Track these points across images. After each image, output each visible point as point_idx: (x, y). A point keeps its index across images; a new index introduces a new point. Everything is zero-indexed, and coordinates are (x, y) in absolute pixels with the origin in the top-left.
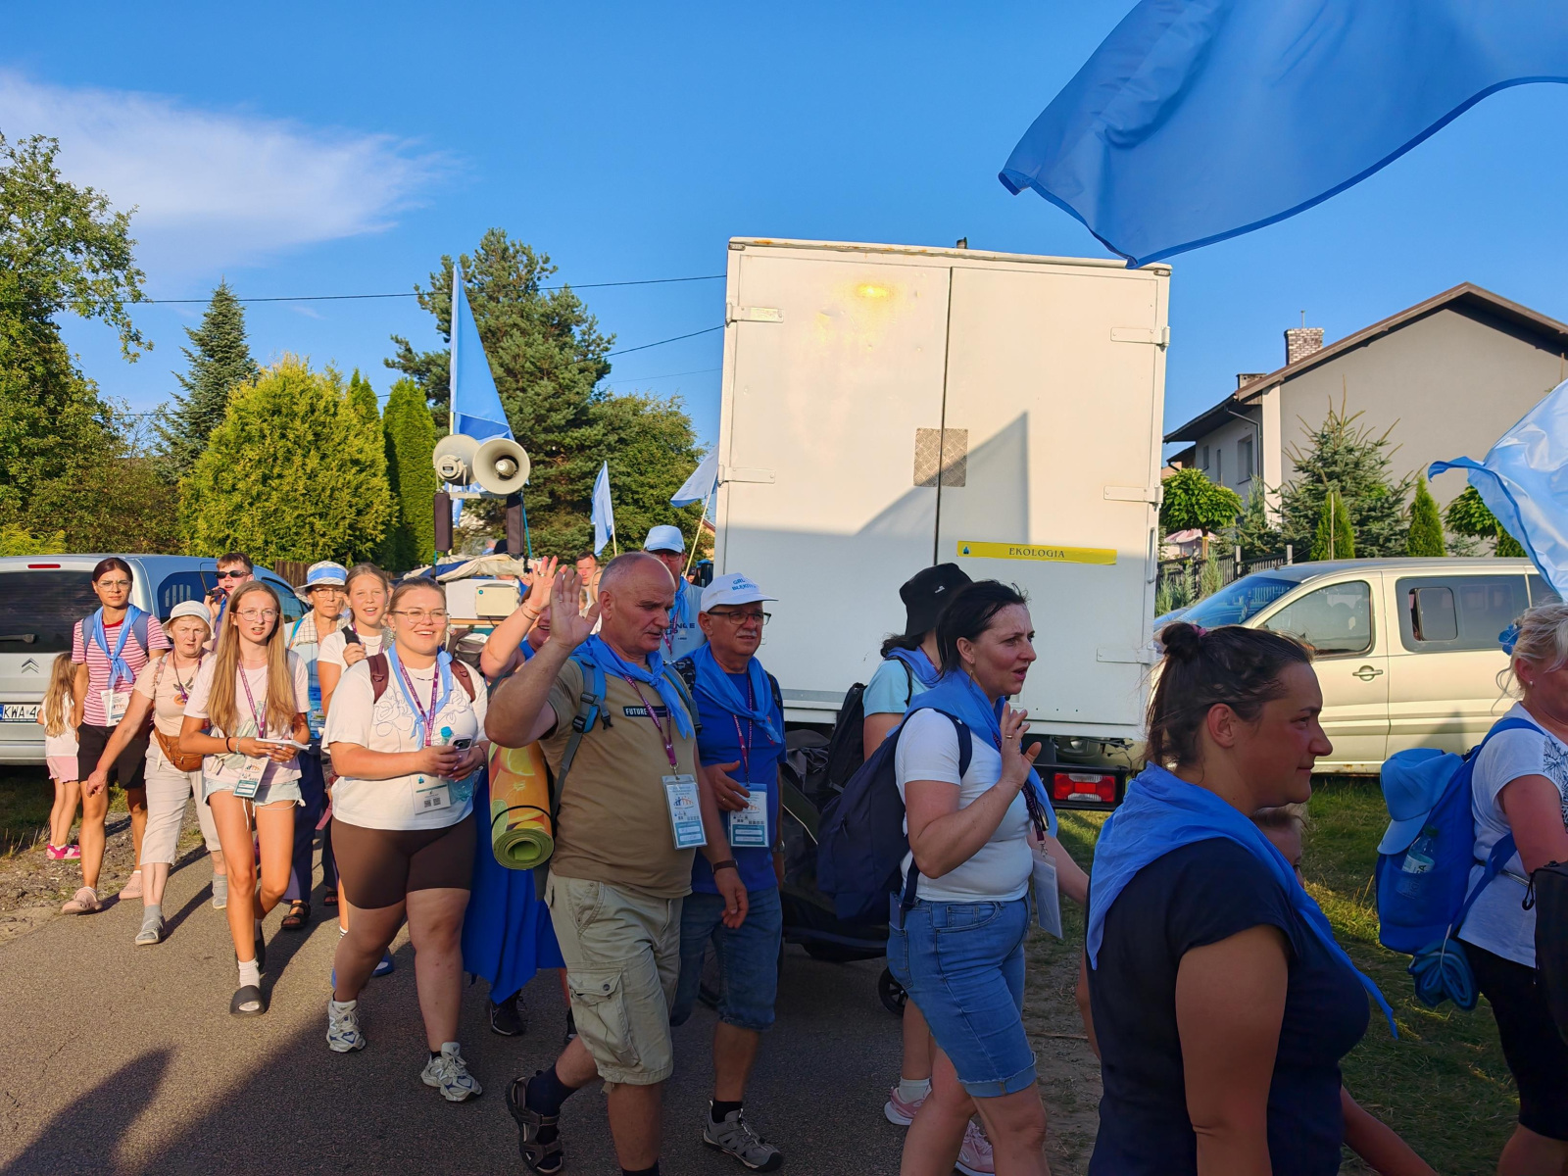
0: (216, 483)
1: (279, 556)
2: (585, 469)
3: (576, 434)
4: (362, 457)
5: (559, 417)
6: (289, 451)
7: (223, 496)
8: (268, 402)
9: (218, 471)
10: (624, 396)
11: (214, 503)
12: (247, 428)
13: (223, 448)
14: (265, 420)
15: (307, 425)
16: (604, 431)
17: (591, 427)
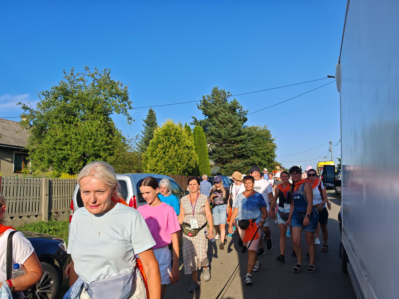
0: (152, 155)
1: (168, 173)
2: (243, 146)
3: (239, 138)
4: (189, 145)
5: (235, 133)
6: (170, 145)
7: (154, 158)
8: (164, 132)
9: (152, 151)
10: (251, 126)
11: (151, 160)
12: (159, 139)
13: (153, 145)
14: (164, 137)
15: (174, 138)
16: (247, 136)
17: (243, 135)
